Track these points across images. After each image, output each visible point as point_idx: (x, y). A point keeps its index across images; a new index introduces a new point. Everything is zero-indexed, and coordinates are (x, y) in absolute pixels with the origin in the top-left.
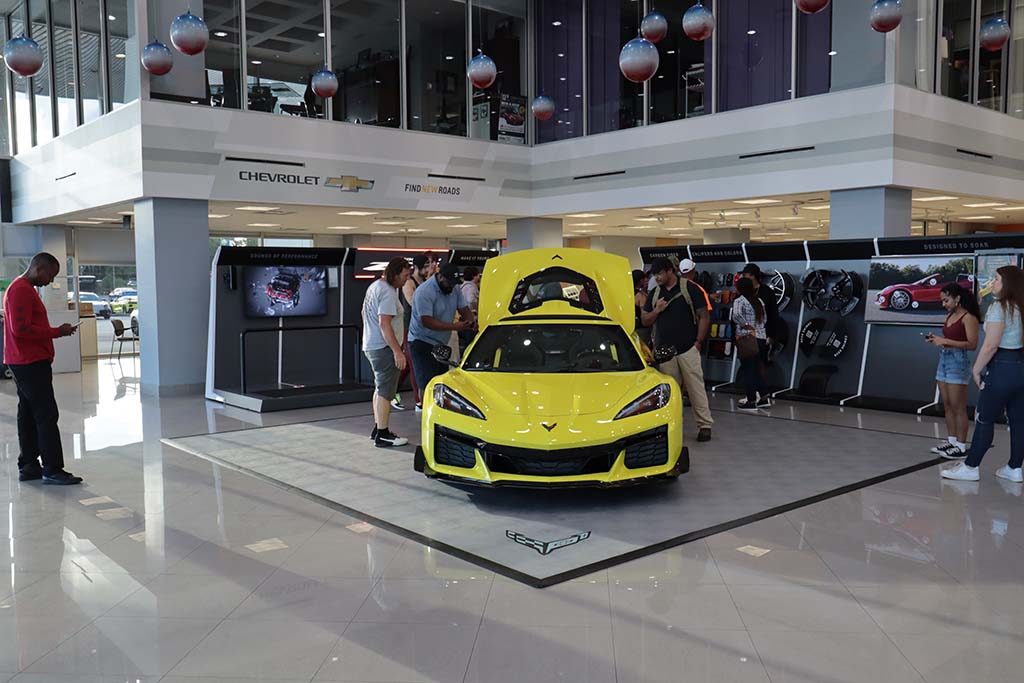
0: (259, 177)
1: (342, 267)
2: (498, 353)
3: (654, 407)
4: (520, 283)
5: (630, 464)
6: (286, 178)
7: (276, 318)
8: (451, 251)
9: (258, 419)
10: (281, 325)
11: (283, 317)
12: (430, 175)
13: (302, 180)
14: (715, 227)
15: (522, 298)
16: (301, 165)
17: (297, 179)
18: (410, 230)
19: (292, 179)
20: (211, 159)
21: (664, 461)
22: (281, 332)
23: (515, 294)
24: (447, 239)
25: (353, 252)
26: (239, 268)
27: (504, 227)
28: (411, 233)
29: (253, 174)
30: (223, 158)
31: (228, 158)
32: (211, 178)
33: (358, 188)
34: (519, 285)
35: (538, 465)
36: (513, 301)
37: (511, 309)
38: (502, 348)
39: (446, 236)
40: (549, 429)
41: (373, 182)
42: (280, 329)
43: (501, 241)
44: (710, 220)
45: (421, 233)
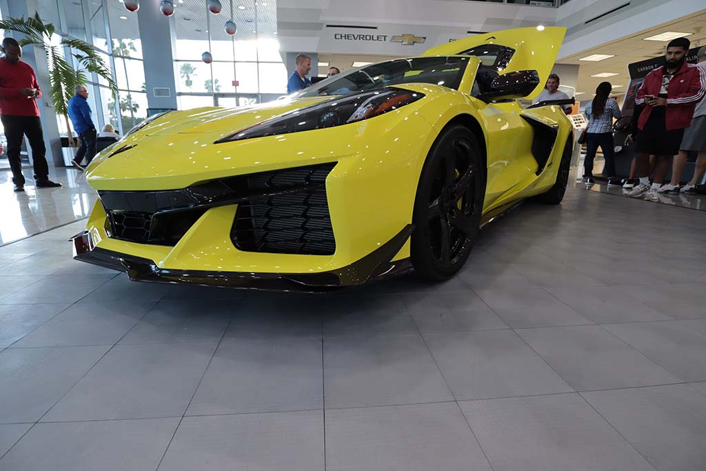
0: (347, 37)
6: (363, 37)
12: (469, 32)
13: (375, 38)
16: (375, 28)
17: (372, 38)
19: (368, 38)
20: (317, 27)
29: (343, 35)
30: (325, 26)
31: (328, 26)
32: (317, 39)
33: (414, 42)
41: (425, 38)
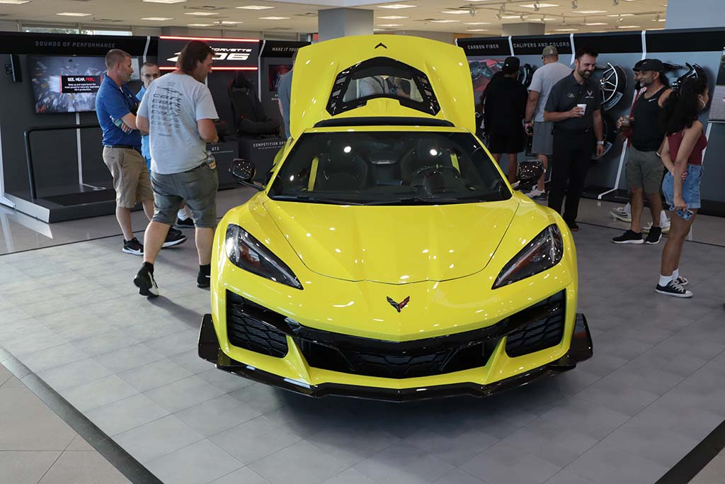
1: (145, 57)
2: (315, 164)
3: (546, 265)
4: (339, 76)
5: (513, 351)
7: (74, 114)
8: (261, 42)
9: (47, 231)
10: (78, 123)
11: (80, 112)
14: (521, 21)
15: (342, 95)
18: (223, 22)
21: (556, 340)
22: (78, 130)
23: (333, 91)
24: (261, 32)
25: (155, 41)
26: (22, 57)
27: (315, 20)
28: (225, 26)
34: (338, 78)
35: (381, 360)
36: (332, 99)
37: (329, 109)
38: (320, 158)
39: (260, 30)
40: (399, 307)
42: (78, 127)
43: (312, 35)
44: (516, 13)
45: (236, 25)
